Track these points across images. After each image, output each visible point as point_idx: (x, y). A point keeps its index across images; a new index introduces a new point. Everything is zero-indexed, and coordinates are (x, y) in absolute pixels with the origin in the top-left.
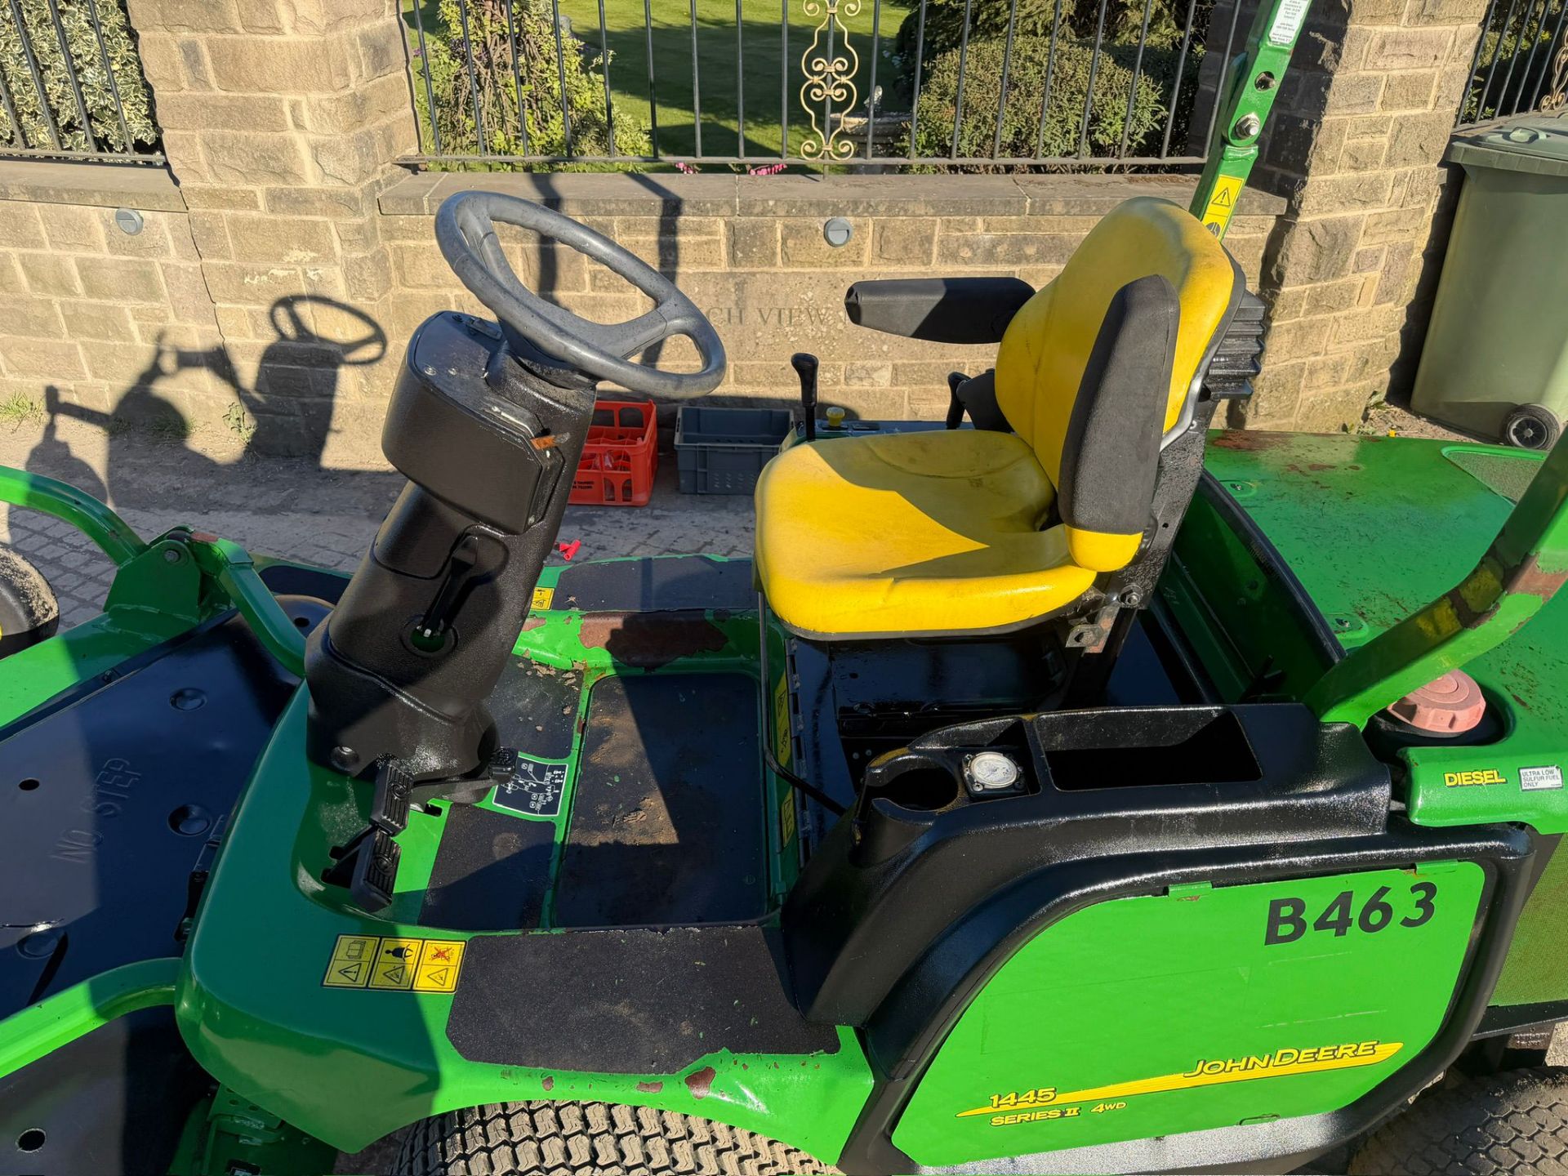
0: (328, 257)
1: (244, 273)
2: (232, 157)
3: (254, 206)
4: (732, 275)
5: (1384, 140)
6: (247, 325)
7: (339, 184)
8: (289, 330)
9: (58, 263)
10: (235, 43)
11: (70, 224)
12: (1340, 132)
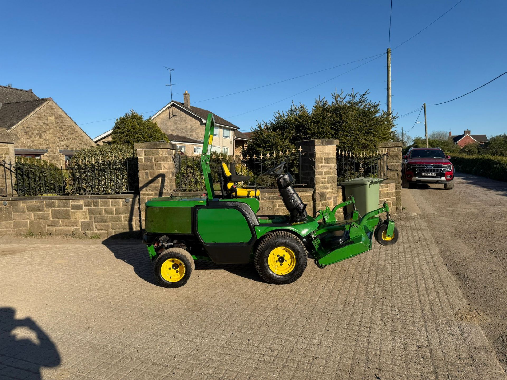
2: (150, 188)
3: (152, 195)
5: (326, 180)
7: (167, 191)
9: (112, 209)
10: (154, 172)
11: (116, 202)
12: (319, 178)
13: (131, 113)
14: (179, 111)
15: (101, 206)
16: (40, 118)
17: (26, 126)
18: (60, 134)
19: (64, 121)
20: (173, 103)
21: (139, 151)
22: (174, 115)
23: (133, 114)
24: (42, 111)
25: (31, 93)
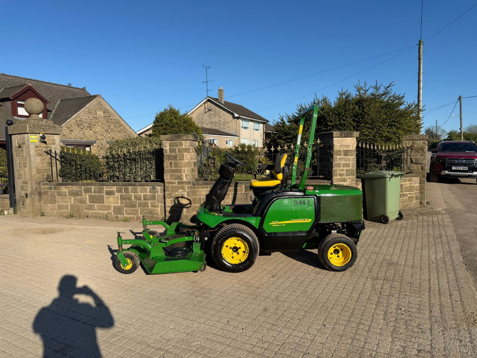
0: (185, 191)
1: (172, 194)
2: (174, 177)
3: (175, 184)
4: (245, 193)
5: (345, 172)
6: (170, 202)
7: (189, 180)
8: (176, 202)
9: (140, 195)
10: (177, 162)
11: (144, 189)
12: (336, 171)
13: (169, 108)
14: (214, 106)
15: (131, 192)
16: (90, 112)
17: (78, 119)
18: (108, 126)
19: (110, 116)
20: (208, 98)
21: (165, 142)
22: (209, 110)
23: (171, 109)
24: (92, 106)
25: (85, 91)
